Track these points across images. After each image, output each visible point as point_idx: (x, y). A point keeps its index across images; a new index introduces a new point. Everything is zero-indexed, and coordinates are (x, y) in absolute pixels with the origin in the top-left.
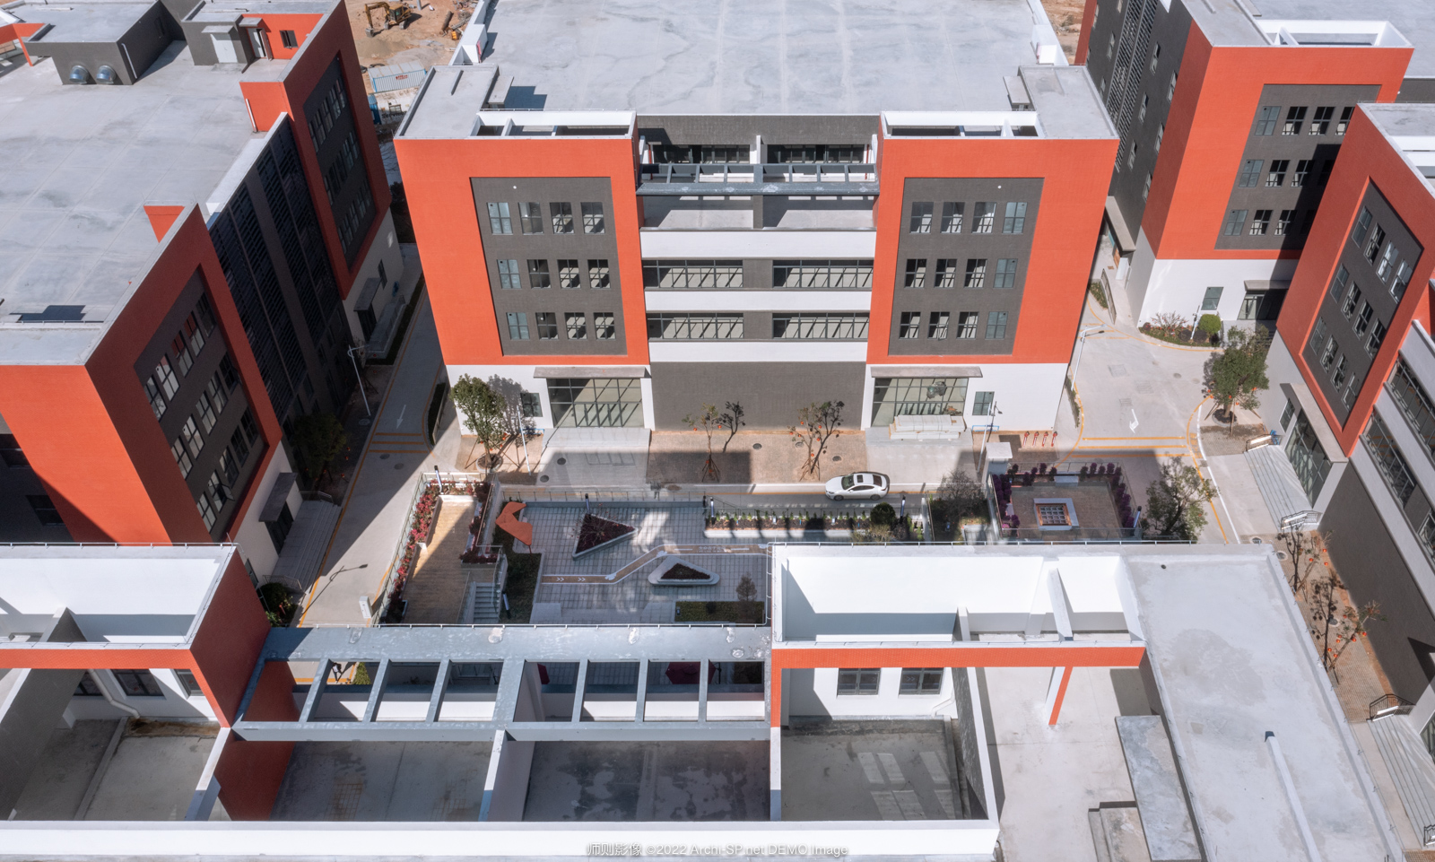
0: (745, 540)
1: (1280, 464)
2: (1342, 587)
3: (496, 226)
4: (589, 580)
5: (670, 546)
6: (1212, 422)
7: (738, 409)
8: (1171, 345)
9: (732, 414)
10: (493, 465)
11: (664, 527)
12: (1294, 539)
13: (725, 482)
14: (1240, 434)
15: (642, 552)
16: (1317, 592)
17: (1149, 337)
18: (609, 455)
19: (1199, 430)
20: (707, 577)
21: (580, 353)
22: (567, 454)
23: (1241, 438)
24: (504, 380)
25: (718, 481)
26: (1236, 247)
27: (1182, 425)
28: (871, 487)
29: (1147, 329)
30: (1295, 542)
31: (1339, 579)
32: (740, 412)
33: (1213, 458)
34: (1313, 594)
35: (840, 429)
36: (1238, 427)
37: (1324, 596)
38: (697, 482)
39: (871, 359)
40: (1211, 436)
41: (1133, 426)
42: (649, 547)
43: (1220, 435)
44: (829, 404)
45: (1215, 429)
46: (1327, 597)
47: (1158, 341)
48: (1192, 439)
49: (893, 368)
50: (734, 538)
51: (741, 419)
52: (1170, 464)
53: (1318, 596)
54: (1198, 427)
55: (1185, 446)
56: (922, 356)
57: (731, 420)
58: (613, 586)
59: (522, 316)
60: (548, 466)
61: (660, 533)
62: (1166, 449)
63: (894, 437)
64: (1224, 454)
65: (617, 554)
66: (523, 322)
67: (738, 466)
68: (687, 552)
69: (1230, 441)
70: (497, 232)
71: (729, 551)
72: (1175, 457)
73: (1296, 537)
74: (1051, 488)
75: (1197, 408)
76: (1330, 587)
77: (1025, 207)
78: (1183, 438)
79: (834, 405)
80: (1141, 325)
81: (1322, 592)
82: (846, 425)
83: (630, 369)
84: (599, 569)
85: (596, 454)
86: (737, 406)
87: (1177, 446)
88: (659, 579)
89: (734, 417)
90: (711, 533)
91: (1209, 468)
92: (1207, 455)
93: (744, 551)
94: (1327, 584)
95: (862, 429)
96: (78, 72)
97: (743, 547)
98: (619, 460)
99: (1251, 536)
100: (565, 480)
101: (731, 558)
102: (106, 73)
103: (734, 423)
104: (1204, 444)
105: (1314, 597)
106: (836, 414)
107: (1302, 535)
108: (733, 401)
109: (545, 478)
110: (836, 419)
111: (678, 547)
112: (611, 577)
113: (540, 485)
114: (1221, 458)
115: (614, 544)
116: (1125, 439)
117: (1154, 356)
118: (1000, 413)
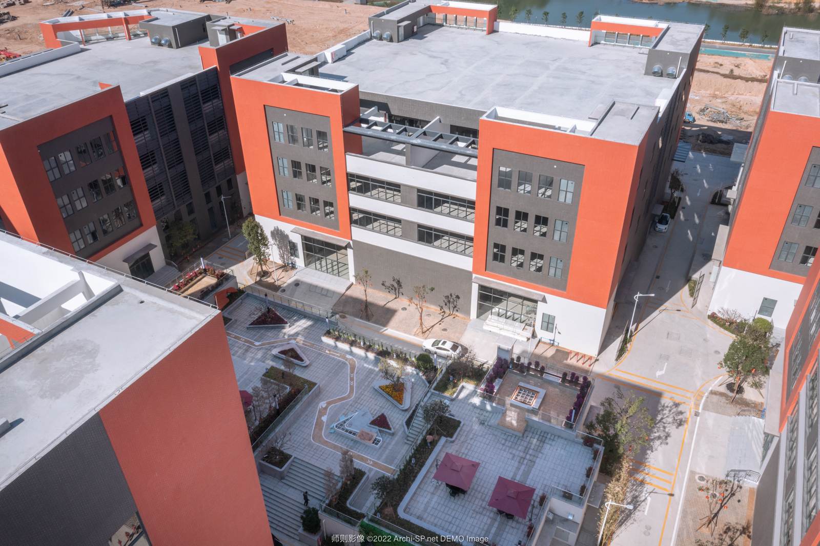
0: (342, 350)
1: (754, 433)
2: (749, 537)
3: (277, 137)
4: (246, 341)
5: (300, 338)
6: (723, 389)
7: (399, 282)
8: (726, 332)
9: (396, 285)
10: (263, 276)
11: (306, 328)
12: (732, 488)
13: (373, 322)
14: (739, 404)
15: (284, 337)
16: (725, 532)
17: (712, 323)
18: (322, 289)
19: (709, 391)
20: (302, 360)
21: (317, 224)
22: (302, 282)
23: (738, 406)
24: (281, 231)
25: (369, 321)
26: (788, 272)
27: (698, 384)
28: (449, 351)
29: (713, 317)
30: (732, 491)
31: (751, 530)
32: (400, 286)
33: (707, 413)
34: (722, 532)
35: (457, 314)
36: (742, 399)
37: (730, 537)
38: (357, 317)
39: (476, 270)
40: (715, 398)
41: (659, 373)
42: (289, 336)
43: (723, 399)
44: (451, 295)
45: (722, 394)
46: (732, 539)
47: (718, 327)
48: (699, 395)
49: (488, 280)
50: (336, 346)
51: (401, 290)
52: (669, 405)
53: (724, 535)
54: (710, 389)
55: (690, 398)
56: (508, 277)
57: (395, 289)
58: (255, 349)
59: (290, 194)
60: (289, 285)
61: (301, 331)
62: (674, 395)
63: (485, 327)
64: (717, 412)
65: (270, 334)
66: (290, 198)
67: (385, 315)
68: (306, 345)
69: (729, 406)
70: (277, 140)
71: (328, 352)
72: (677, 402)
73: (735, 487)
74: (540, 380)
75: (718, 377)
76: (739, 533)
77: (574, 184)
78: (692, 392)
79: (454, 297)
80: (709, 313)
81: (730, 534)
82: (461, 312)
83: (341, 240)
84: (255, 338)
85: (316, 287)
86: (399, 281)
87: (683, 396)
88: (277, 353)
89: (396, 287)
90: (326, 340)
91: (698, 418)
92: (704, 409)
93: (336, 356)
94: (738, 530)
95: (471, 318)
96: (156, 39)
97: (337, 353)
98: (324, 293)
99: (699, 474)
100: (292, 295)
101: (327, 357)
102: (166, 41)
103: (397, 291)
104: (706, 401)
105: (721, 535)
106: (455, 303)
107: (741, 487)
108: (397, 277)
109: (284, 291)
110: (455, 307)
111: (304, 341)
112: (257, 344)
113: (279, 293)
114: (713, 415)
115: (273, 328)
116: (647, 379)
117: (708, 336)
118: (559, 333)
